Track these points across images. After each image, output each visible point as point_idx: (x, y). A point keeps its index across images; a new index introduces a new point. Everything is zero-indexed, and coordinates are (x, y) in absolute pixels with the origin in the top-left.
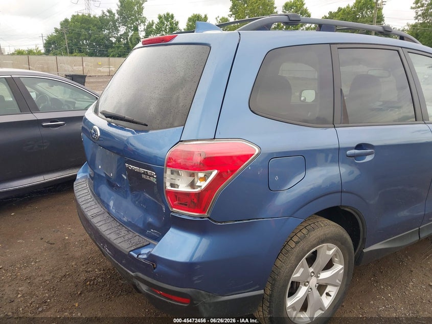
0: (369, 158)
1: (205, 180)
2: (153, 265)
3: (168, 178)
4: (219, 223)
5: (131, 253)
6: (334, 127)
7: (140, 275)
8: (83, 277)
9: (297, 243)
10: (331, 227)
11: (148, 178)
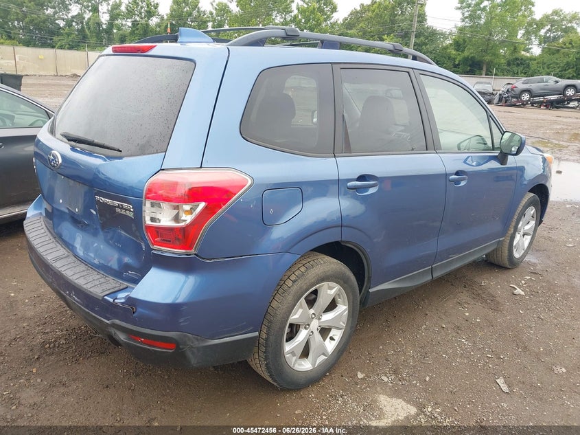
0: (372, 191)
1: (191, 214)
2: (133, 309)
3: (147, 211)
4: (208, 259)
5: (106, 297)
6: (335, 157)
7: (117, 322)
8: (39, 339)
9: (294, 282)
10: (330, 264)
11: (123, 212)
